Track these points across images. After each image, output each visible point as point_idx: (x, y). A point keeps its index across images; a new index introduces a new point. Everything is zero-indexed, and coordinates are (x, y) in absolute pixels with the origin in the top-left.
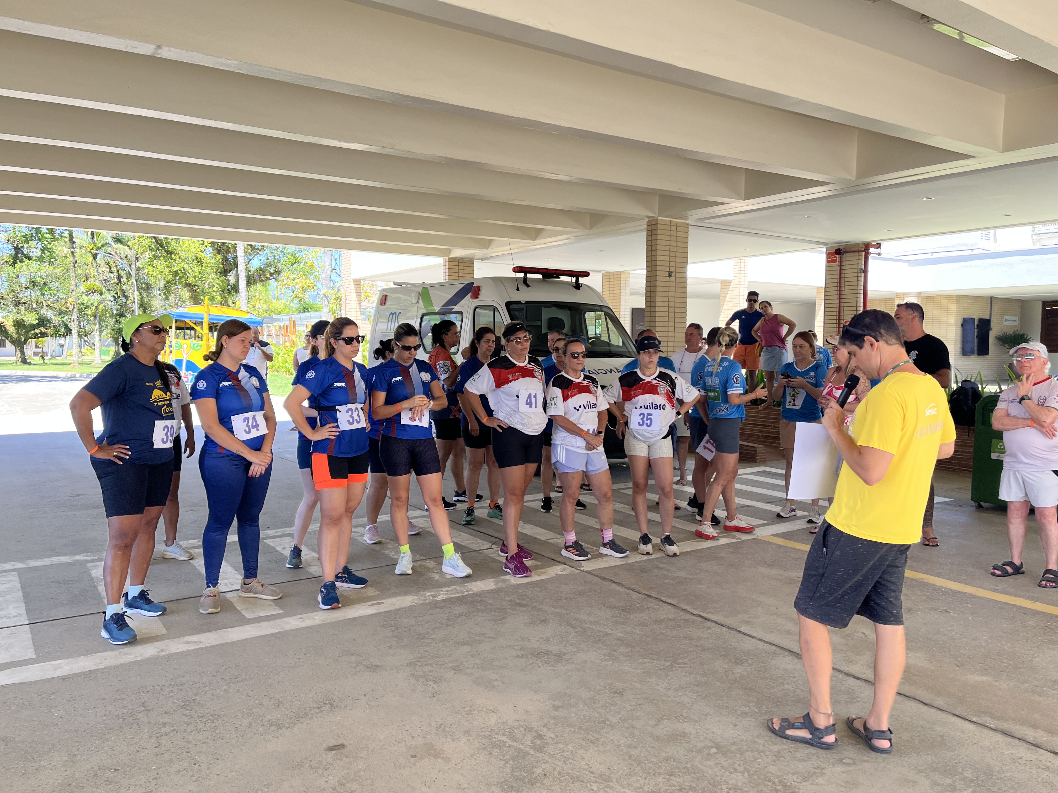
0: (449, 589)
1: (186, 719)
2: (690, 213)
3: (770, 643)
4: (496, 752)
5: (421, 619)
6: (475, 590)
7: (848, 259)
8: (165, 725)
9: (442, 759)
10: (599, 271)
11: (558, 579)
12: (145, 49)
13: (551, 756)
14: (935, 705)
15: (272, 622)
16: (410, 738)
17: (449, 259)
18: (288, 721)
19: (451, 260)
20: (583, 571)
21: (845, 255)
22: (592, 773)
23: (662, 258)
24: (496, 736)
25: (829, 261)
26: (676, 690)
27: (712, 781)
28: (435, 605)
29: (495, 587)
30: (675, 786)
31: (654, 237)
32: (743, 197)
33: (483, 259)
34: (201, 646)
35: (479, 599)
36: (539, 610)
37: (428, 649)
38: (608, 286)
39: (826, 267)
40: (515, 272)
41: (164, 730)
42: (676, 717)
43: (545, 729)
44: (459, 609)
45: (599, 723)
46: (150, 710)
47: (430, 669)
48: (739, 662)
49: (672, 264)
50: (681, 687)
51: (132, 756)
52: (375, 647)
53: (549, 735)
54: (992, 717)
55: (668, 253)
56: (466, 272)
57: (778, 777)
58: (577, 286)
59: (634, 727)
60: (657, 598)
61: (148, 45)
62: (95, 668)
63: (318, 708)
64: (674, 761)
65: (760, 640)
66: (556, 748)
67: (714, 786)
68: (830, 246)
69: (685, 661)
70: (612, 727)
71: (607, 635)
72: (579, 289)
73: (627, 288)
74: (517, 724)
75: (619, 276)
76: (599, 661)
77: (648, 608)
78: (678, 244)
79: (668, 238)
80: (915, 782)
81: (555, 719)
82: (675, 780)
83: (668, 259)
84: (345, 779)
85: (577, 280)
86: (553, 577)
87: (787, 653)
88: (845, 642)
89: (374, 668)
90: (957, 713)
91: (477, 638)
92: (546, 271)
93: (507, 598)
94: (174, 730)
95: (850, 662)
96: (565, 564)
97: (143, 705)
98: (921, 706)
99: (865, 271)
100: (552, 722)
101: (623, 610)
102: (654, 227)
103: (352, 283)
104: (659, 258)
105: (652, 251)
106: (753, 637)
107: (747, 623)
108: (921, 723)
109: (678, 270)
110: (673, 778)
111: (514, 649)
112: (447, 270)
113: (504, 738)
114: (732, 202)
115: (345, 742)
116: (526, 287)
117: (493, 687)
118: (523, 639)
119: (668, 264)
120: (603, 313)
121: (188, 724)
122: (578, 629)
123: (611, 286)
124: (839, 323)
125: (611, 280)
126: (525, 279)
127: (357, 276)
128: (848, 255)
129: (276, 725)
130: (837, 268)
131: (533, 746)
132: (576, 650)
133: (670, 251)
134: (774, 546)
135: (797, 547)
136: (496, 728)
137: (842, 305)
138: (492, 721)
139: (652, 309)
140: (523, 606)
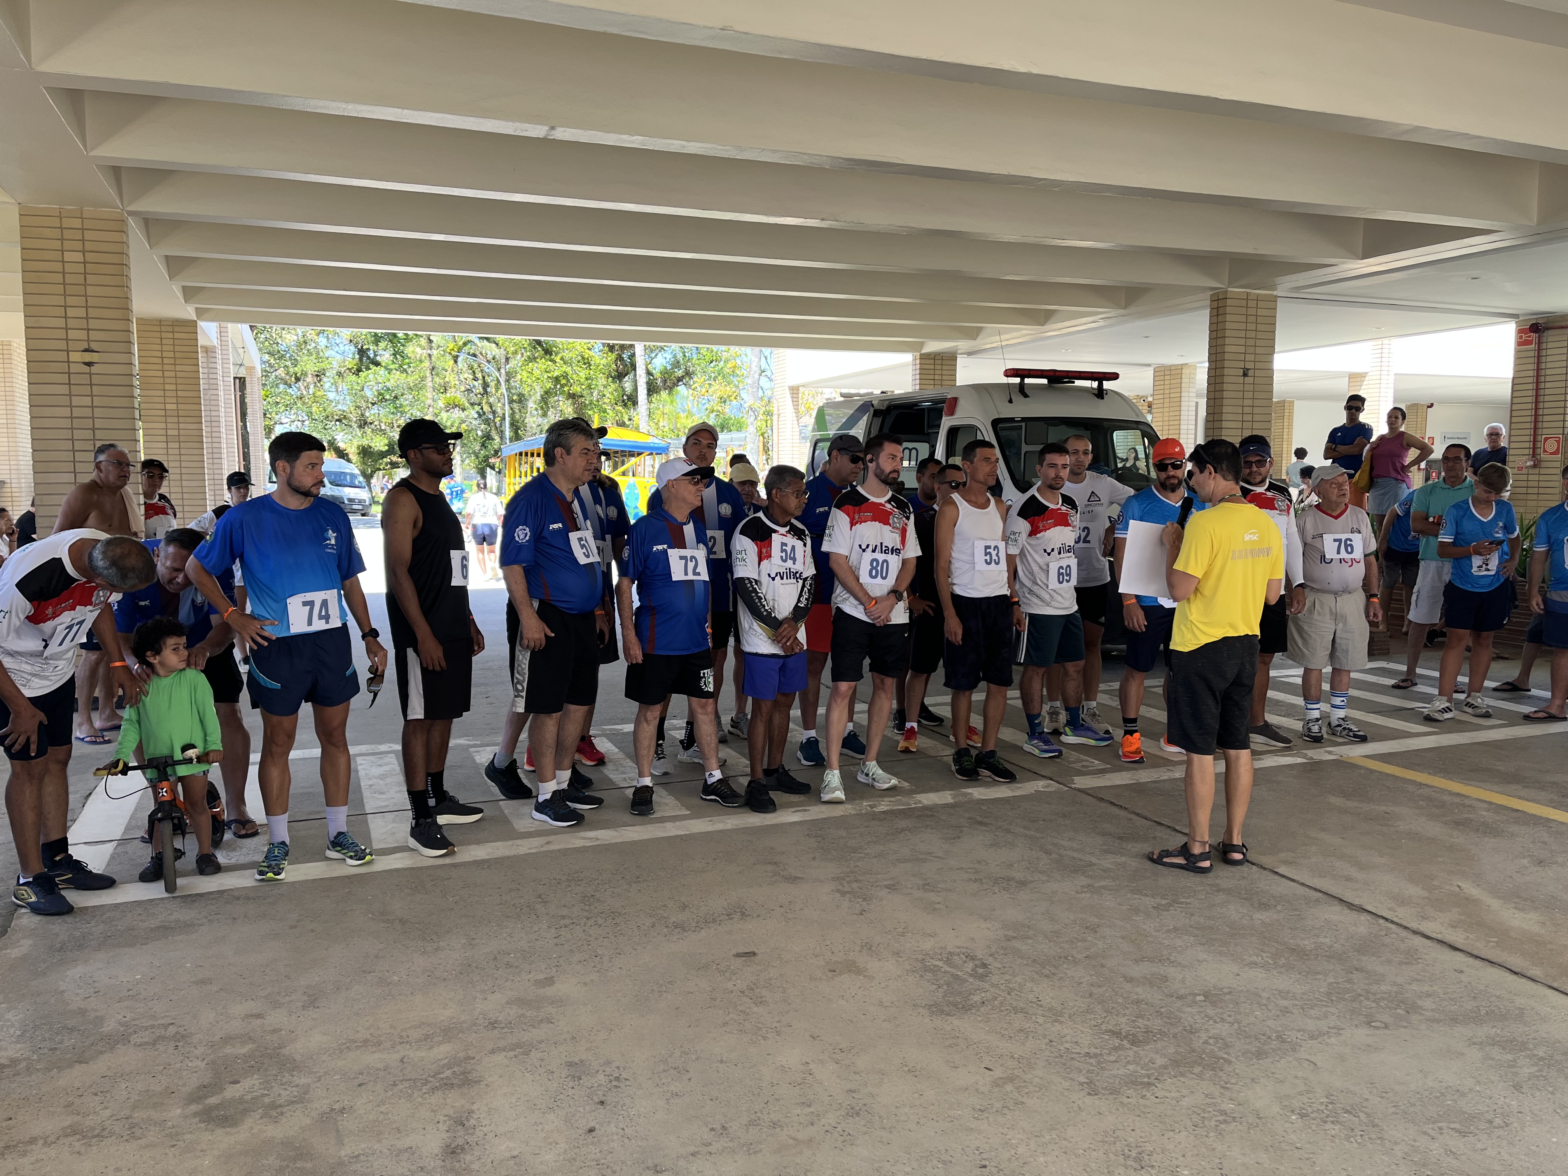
0: (893, 799)
1: (585, 914)
2: (1279, 280)
3: (1315, 889)
4: (929, 975)
5: (854, 831)
6: (926, 802)
7: (1552, 339)
8: (563, 917)
9: (865, 976)
10: (1149, 365)
11: (1037, 796)
12: (537, 131)
13: (993, 985)
14: (1527, 974)
15: (678, 823)
16: (829, 953)
17: (921, 355)
18: (694, 924)
19: (924, 357)
20: (1075, 789)
21: (1545, 334)
22: (1041, 1006)
23: (1233, 349)
24: (932, 961)
25: (1520, 343)
26: (1168, 931)
27: (1189, 1028)
28: (873, 816)
29: (952, 801)
30: (1139, 1028)
31: (1221, 318)
32: (1358, 255)
33: (969, 354)
34: (598, 843)
35: (929, 813)
36: (1008, 831)
37: (859, 864)
38: (1162, 387)
39: (1517, 352)
40: (1007, 376)
41: (562, 922)
42: (1160, 960)
43: (991, 958)
44: (902, 823)
45: (1060, 957)
46: (548, 902)
47: (861, 885)
48: (1264, 906)
49: (1250, 357)
50: (1176, 929)
52: (796, 857)
53: (994, 965)
55: (1242, 342)
56: (944, 372)
57: (1278, 1032)
58: (1100, 393)
59: (1103, 966)
60: (1169, 827)
61: (540, 127)
62: (488, 857)
63: (728, 915)
64: (1146, 1004)
65: (1303, 884)
66: (1002, 979)
67: (1192, 1033)
68: (1521, 318)
69: (1188, 901)
70: (1076, 962)
71: (1091, 864)
72: (1103, 398)
73: (1191, 390)
74: (958, 950)
75: (1179, 371)
76: (1073, 893)
77: (1155, 838)
78: (1260, 327)
79: (1243, 318)
80: (1463, 1054)
81: (1005, 949)
82: (1141, 1022)
83: (1242, 349)
84: (755, 984)
85: (1100, 385)
86: (1032, 794)
87: (1336, 902)
88: (1426, 894)
89: (793, 880)
90: (1555, 985)
91: (921, 856)
92: (1052, 373)
93: (967, 815)
94: (573, 923)
95: (1424, 918)
96: (1051, 779)
97: (540, 896)
98: (1507, 974)
100: (1002, 952)
101: (1120, 838)
102: (1221, 303)
103: (788, 391)
104: (1227, 349)
105: (1217, 338)
106: (1293, 880)
107: (1288, 863)
108: (1498, 993)
109: (1258, 365)
110: (1140, 1021)
111: (967, 872)
112: (918, 372)
113: (940, 964)
114: (1343, 263)
115: (756, 951)
116: (1022, 398)
117: (935, 909)
118: (979, 862)
119: (1242, 357)
120: (1138, 432)
121: (588, 919)
122: (1054, 856)
123: (1166, 387)
124: (1535, 441)
125: (1167, 377)
126: (1022, 386)
127: (794, 383)
128: (1551, 332)
129: (681, 927)
130: (1532, 354)
131: (974, 975)
132: (1045, 878)
133: (1246, 338)
134: (1363, 771)
135: (1397, 774)
136: (931, 953)
137: (1540, 412)
138: (928, 945)
139: (1217, 425)
140: (986, 824)
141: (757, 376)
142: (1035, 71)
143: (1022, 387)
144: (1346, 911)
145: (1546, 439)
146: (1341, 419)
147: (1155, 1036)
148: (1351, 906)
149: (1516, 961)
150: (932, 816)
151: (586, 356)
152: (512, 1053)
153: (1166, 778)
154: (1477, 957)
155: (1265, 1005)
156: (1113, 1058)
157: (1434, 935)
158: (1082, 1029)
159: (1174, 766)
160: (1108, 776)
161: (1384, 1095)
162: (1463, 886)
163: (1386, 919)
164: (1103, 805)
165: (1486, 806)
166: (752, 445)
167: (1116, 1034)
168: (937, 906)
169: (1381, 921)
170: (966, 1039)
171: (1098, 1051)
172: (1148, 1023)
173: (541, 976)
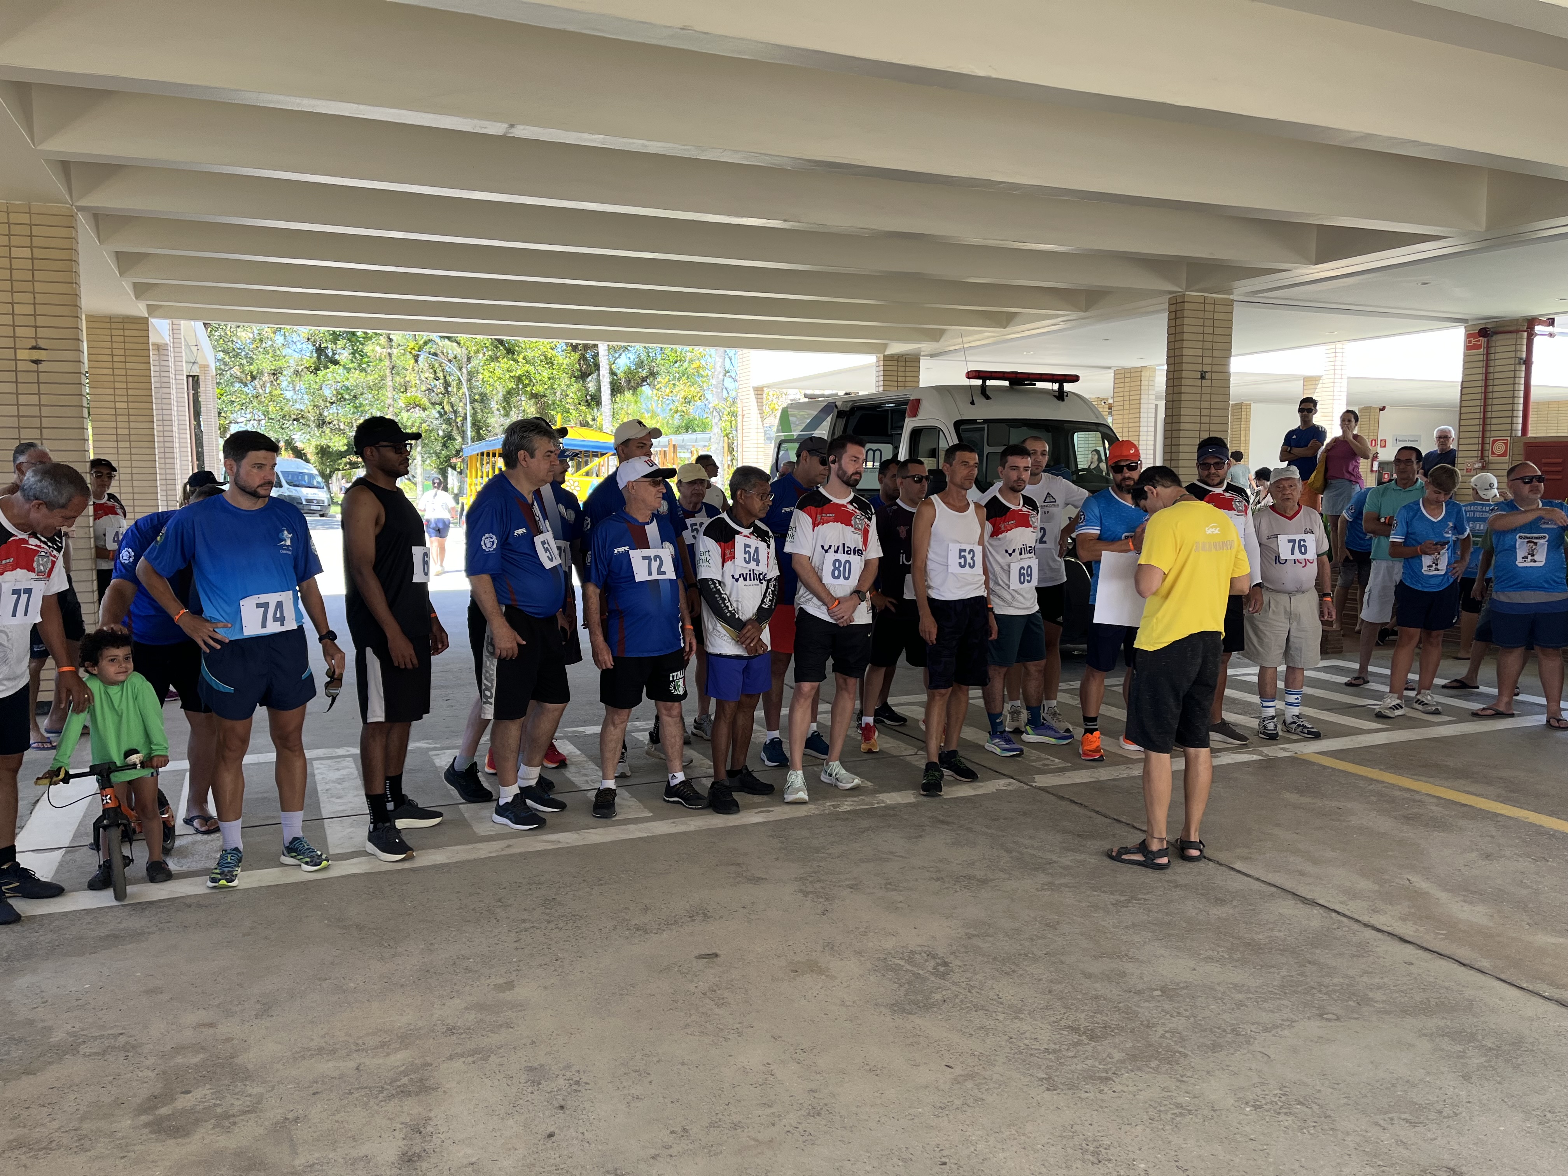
0: (855, 799)
1: (547, 917)
2: (1236, 284)
3: (1270, 884)
4: (891, 974)
5: (817, 831)
6: (888, 802)
7: (1501, 343)
8: (524, 921)
9: (826, 976)
10: (1110, 368)
11: (998, 795)
12: (496, 129)
13: (954, 983)
14: (1477, 966)
15: (641, 825)
16: (792, 953)
17: (884, 356)
18: (657, 927)
19: (887, 358)
20: (1036, 787)
21: (1494, 338)
22: (1002, 1003)
23: (1191, 352)
24: (893, 960)
25: (1469, 348)
26: (1127, 927)
27: (1145, 1022)
28: (836, 816)
30: (1098, 1023)
31: (1179, 322)
32: (1314, 260)
33: (932, 356)
34: (560, 846)
35: (892, 813)
36: (970, 830)
37: (821, 864)
38: (1122, 390)
39: (1465, 355)
40: (969, 378)
41: (523, 925)
42: (1118, 957)
43: (952, 956)
44: (865, 823)
45: (1020, 955)
46: (508, 906)
47: (823, 885)
48: (1220, 901)
49: (1207, 360)
50: (1134, 925)
51: (491, 949)
52: (759, 858)
53: (955, 963)
54: (1552, 984)
55: (1200, 345)
56: (908, 374)
57: (1233, 1024)
58: (1061, 395)
59: (1062, 963)
60: (1128, 824)
61: (499, 124)
62: (450, 861)
63: (690, 917)
64: (1105, 999)
65: (1258, 879)
66: (963, 976)
67: (1148, 1027)
68: (1470, 323)
69: (1146, 897)
70: (1036, 959)
71: (1051, 862)
72: (1063, 400)
73: (1150, 392)
74: (919, 949)
75: (1139, 374)
76: (1033, 890)
77: (1114, 835)
78: (1217, 331)
79: (1201, 322)
80: (1413, 1045)
81: (966, 947)
82: (1099, 1018)
83: (1200, 352)
84: (717, 986)
85: (1061, 387)
86: (993, 793)
87: (1290, 897)
88: (1376, 887)
89: (757, 880)
90: (1503, 977)
91: (884, 856)
92: (1014, 375)
93: (929, 814)
94: (533, 927)
95: (1375, 911)
96: (1012, 778)
97: (500, 900)
98: (1456, 966)
99: (1527, 362)
100: (963, 950)
101: (1079, 836)
102: (1179, 307)
103: (752, 392)
104: (1186, 352)
105: (1175, 341)
106: (1249, 876)
107: (1244, 859)
108: (1447, 984)
109: (1215, 368)
110: (1099, 1016)
111: (928, 871)
112: (881, 373)
113: (902, 962)
114: (1297, 268)
115: (718, 952)
116: (985, 400)
117: (897, 908)
118: (941, 861)
119: (1200, 360)
120: (1099, 435)
121: (549, 922)
122: (1014, 854)
123: (1126, 389)
124: (1483, 444)
125: (1127, 380)
126: (983, 387)
127: (758, 383)
128: (1500, 336)
129: (642, 929)
130: (1481, 358)
131: (935, 973)
132: (1007, 876)
133: (1203, 341)
134: (1316, 768)
135: (1350, 770)
136: (892, 952)
137: (1489, 415)
138: (889, 944)
139: (1175, 427)
140: (947, 823)
141: (721, 376)
142: (994, 76)
143: (983, 389)
144: (1300, 905)
145: (1494, 441)
146: (1295, 422)
147: (1112, 1031)
148: (1304, 900)
149: (1464, 953)
150: (895, 815)
151: (549, 356)
152: (470, 1059)
153: (1125, 776)
154: (1426, 949)
155: (1221, 999)
156: (1071, 1054)
157: (1385, 928)
158: (1040, 1025)
159: (1133, 764)
160: (1068, 774)
161: (1336, 1086)
162: (1413, 879)
163: (1338, 913)
164: (1064, 803)
165: (1435, 800)
166: (716, 446)
167: (1074, 1029)
168: (900, 905)
169: (1334, 915)
170: (927, 1038)
171: (1057, 1047)
172: (1106, 1018)
173: (501, 981)
